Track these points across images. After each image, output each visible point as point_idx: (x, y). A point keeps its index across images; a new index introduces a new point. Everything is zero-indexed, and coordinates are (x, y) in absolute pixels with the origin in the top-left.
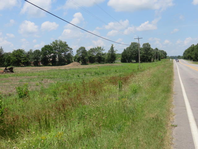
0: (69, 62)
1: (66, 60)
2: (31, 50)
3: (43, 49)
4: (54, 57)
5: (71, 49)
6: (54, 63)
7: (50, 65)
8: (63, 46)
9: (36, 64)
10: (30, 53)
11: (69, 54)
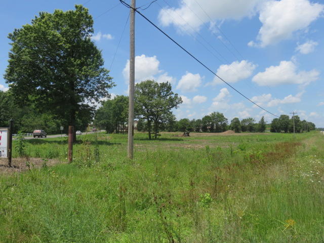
0: (224, 130)
1: (222, 128)
2: (194, 120)
3: (203, 119)
4: (212, 125)
5: (227, 119)
6: (212, 130)
7: (209, 132)
8: (220, 117)
9: (198, 131)
10: (193, 122)
11: (224, 123)
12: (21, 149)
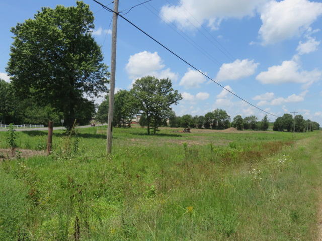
0: (227, 127)
1: (225, 126)
2: (197, 116)
3: (206, 116)
4: (215, 122)
5: (229, 117)
6: (214, 127)
7: (211, 129)
8: (223, 114)
9: (200, 127)
10: (195, 118)
11: (227, 120)
12: (12, 140)
